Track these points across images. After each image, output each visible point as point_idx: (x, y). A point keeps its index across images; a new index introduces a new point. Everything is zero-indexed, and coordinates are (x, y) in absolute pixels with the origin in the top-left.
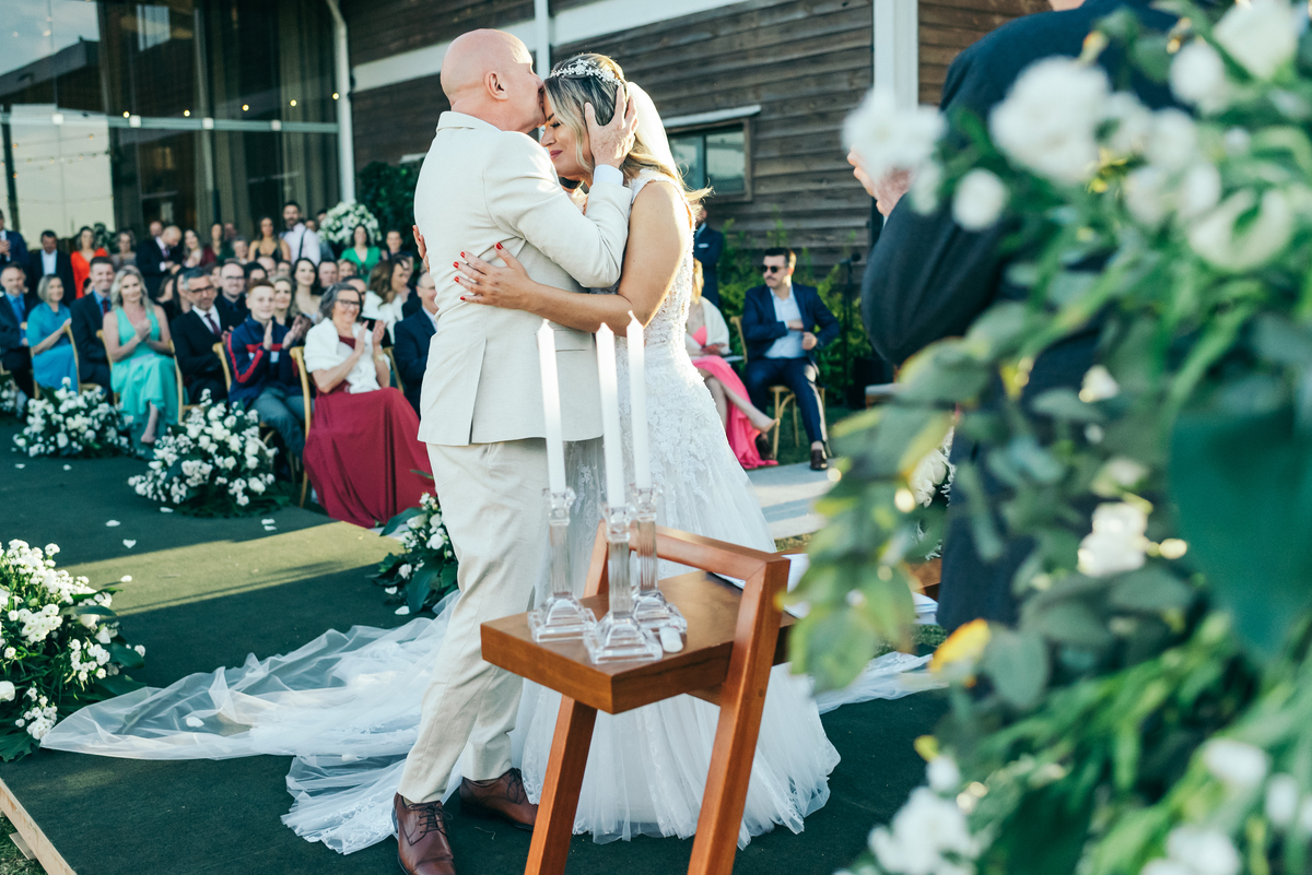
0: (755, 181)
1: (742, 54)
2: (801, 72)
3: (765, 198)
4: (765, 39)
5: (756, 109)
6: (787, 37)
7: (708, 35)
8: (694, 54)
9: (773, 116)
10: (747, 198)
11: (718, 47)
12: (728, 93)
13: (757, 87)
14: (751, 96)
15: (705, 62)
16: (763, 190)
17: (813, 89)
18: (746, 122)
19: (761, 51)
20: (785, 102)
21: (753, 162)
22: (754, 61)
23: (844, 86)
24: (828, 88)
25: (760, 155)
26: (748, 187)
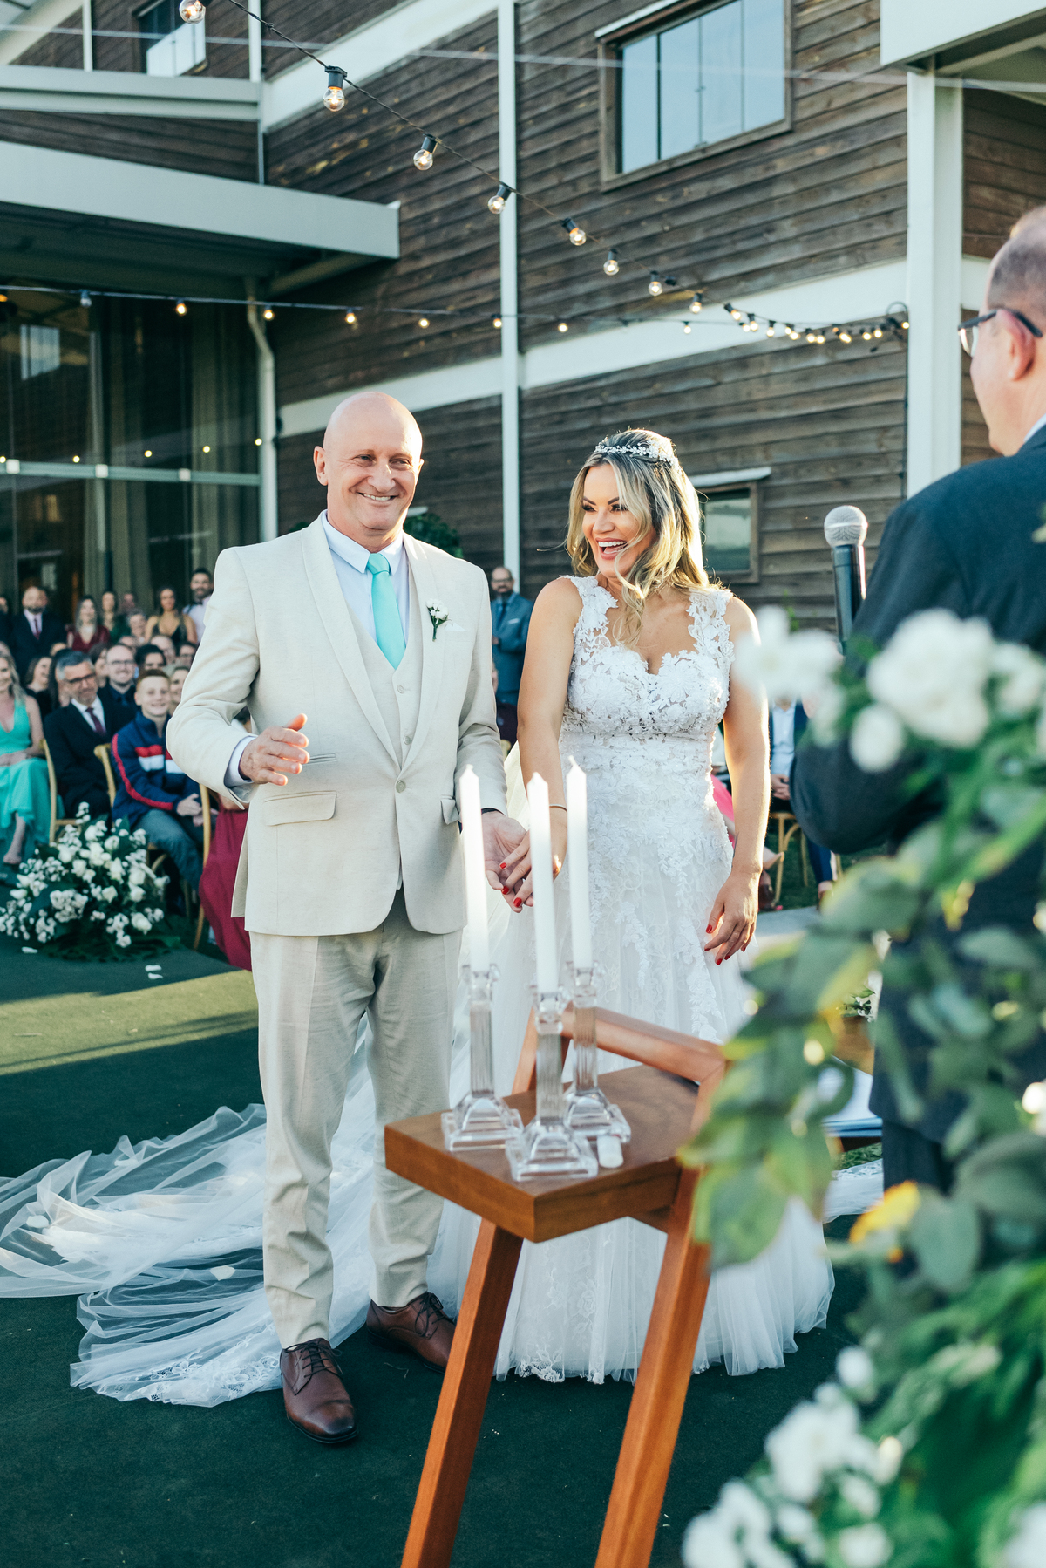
0: (763, 558)
1: (751, 406)
2: (819, 430)
3: (775, 579)
4: (776, 389)
5: (765, 471)
6: (804, 387)
7: (709, 382)
8: (692, 404)
9: (785, 481)
10: (753, 579)
11: (720, 397)
12: (732, 452)
13: (767, 445)
14: (759, 456)
15: (705, 413)
16: (772, 570)
17: (834, 450)
18: (753, 487)
19: (772, 402)
20: (801, 464)
21: (761, 535)
22: (765, 415)
23: (872, 447)
24: (853, 449)
25: (770, 527)
26: (754, 566)
